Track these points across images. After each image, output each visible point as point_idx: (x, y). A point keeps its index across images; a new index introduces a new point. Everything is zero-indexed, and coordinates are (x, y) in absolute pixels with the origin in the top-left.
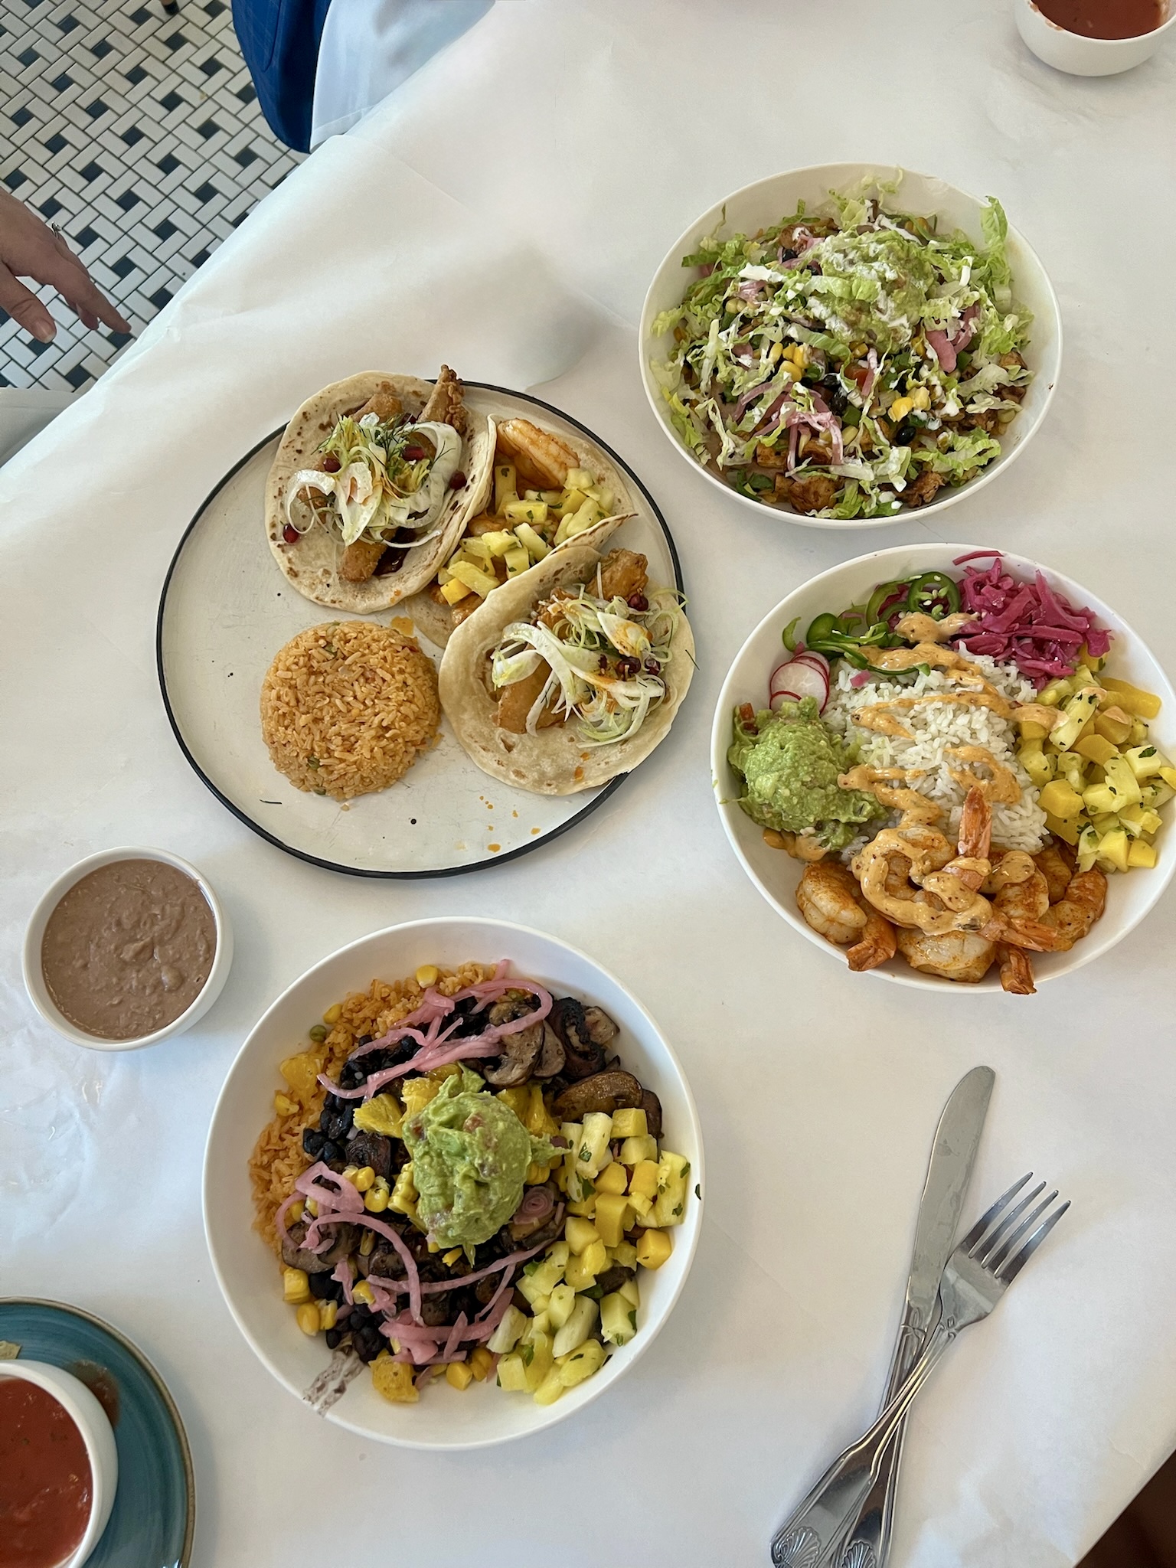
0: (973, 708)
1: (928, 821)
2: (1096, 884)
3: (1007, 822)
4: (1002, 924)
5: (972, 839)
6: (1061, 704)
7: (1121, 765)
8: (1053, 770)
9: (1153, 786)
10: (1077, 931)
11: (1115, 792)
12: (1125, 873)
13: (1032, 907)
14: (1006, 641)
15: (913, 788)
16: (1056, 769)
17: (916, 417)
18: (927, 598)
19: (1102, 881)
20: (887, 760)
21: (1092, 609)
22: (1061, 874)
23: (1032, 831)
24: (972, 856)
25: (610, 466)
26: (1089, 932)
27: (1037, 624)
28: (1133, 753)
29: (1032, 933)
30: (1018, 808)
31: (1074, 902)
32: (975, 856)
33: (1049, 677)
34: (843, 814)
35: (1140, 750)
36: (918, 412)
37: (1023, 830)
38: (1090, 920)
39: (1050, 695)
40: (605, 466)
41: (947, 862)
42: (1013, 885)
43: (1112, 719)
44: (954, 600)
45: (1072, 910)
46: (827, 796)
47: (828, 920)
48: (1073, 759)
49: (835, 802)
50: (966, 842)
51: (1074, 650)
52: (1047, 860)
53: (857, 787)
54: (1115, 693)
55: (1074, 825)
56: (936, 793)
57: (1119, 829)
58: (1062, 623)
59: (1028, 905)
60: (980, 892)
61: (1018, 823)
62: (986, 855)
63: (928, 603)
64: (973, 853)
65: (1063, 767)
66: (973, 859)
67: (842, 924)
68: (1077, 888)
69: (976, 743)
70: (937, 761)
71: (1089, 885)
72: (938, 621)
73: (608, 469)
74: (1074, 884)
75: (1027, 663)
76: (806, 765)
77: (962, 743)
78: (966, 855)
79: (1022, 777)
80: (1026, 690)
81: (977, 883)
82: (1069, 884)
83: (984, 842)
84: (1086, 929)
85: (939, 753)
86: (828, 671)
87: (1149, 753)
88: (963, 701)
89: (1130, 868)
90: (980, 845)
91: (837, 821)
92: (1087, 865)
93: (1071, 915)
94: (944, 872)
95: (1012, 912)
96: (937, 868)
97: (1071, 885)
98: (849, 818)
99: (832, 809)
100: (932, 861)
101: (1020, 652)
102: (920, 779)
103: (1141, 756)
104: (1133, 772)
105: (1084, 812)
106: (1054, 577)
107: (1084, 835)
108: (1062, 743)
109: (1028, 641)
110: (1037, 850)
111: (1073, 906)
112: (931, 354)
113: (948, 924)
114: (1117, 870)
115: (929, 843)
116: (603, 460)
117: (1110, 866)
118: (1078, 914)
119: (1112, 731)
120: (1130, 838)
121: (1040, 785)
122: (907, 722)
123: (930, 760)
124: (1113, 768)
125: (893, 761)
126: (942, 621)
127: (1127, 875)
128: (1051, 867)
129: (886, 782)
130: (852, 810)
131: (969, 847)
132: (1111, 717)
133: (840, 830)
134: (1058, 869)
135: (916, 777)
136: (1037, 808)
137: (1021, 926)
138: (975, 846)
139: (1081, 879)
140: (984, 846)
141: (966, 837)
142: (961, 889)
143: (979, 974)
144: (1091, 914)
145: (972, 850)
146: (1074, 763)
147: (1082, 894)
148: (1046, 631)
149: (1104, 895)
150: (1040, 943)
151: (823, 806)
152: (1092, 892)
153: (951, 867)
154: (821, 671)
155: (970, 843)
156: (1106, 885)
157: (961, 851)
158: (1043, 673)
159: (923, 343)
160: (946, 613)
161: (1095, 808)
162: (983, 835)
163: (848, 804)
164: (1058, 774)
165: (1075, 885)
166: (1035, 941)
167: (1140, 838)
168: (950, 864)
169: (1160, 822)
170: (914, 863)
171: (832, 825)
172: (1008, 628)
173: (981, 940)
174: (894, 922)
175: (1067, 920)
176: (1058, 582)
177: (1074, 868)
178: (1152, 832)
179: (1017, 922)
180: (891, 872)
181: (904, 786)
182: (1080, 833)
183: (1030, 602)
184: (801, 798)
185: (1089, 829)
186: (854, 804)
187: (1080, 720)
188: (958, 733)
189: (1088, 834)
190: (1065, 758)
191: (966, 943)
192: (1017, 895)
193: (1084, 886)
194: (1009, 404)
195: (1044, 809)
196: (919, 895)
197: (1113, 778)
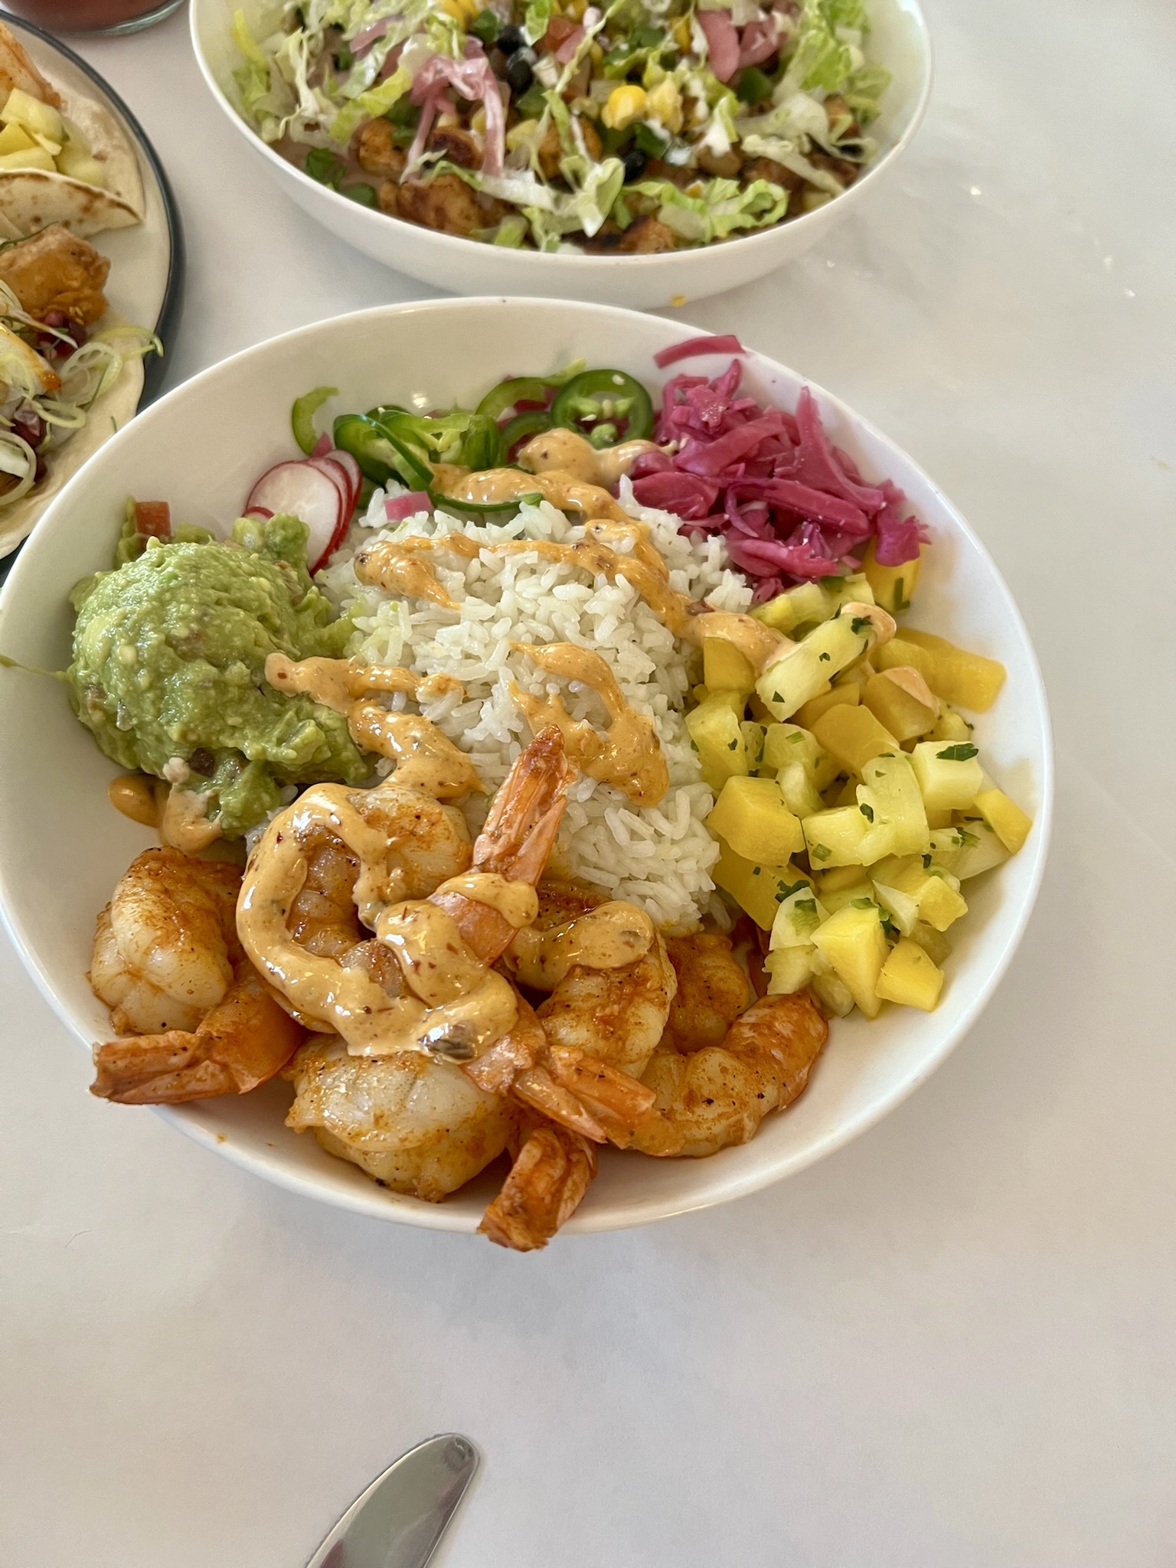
0: (601, 578)
1: (443, 792)
2: (801, 1032)
3: (622, 836)
4: (524, 1051)
5: (509, 834)
6: (798, 631)
7: (899, 772)
8: (752, 755)
9: (960, 830)
10: (724, 1122)
11: (871, 817)
12: (871, 1019)
13: (613, 1027)
14: (713, 495)
15: (429, 715)
16: (760, 758)
17: (648, 131)
18: (588, 407)
19: (815, 1027)
20: (394, 652)
21: (898, 484)
22: (723, 986)
23: (680, 877)
24: (496, 871)
25: (126, 145)
26: (756, 1133)
27: (783, 476)
28: (927, 751)
29: (592, 1091)
30: (655, 815)
31: (737, 1055)
32: (505, 873)
33: (788, 579)
34: (256, 739)
35: (943, 746)
36: (655, 124)
37: (654, 867)
38: (765, 1105)
39: (781, 605)
40: (115, 142)
41: (443, 879)
42: (589, 971)
43: (900, 688)
44: (641, 421)
45: (724, 1070)
46: (220, 685)
47: (128, 972)
48: (798, 737)
49: (246, 708)
50: (495, 837)
51: (847, 544)
52: (702, 951)
53: (307, 688)
54: (916, 648)
55: (770, 883)
56: (473, 735)
57: (867, 903)
58: (834, 487)
59: (605, 1021)
60: (496, 965)
61: (647, 848)
62: (532, 876)
63: (590, 418)
64: (505, 863)
65: (774, 755)
66: (497, 877)
67: (156, 989)
68: (754, 1026)
69: (589, 645)
70: (493, 662)
71: (783, 1027)
72: (598, 448)
73: (120, 147)
74: (749, 1018)
75: (748, 545)
76: (188, 601)
77: (559, 638)
78: (484, 868)
79: (680, 753)
80: (732, 588)
81: (497, 942)
82: (740, 1016)
83: (536, 843)
84: (749, 1125)
85: (501, 649)
86: (355, 486)
87: (962, 753)
88: (585, 559)
89: (887, 1006)
90: (522, 851)
91: (239, 755)
92: (787, 975)
93: (719, 1080)
94: (429, 902)
95: (563, 1033)
96: (417, 892)
97: (746, 1019)
98: (264, 750)
99: (230, 721)
100: (408, 873)
101: (738, 524)
102: (449, 699)
103: (942, 755)
104: (922, 790)
105: (800, 860)
106: (837, 412)
107: (788, 905)
108: (778, 698)
109: (758, 506)
110: (679, 924)
111: (729, 1062)
112: (700, 44)
113: (402, 1032)
114: (855, 1010)
115: (406, 823)
116: (117, 134)
117: (839, 996)
118: (738, 1084)
119: (895, 710)
120: (891, 932)
121: (715, 780)
122: (455, 580)
123: (478, 658)
124: (878, 774)
125: (409, 657)
126: (604, 451)
127: (875, 1024)
128: (706, 967)
129: (380, 695)
130: (276, 733)
131: (497, 850)
132: (897, 682)
133: (244, 777)
134: (720, 974)
135: (441, 689)
136: (699, 829)
137: (568, 1066)
138: (512, 850)
139: (767, 1011)
140: (532, 853)
141: (498, 827)
142: (450, 948)
143: (449, 1180)
144: (770, 1092)
145: (501, 857)
146: (798, 747)
147: (759, 1041)
148: (794, 493)
149: (815, 1058)
150: (602, 1121)
151: (207, 707)
152: (786, 1044)
153: (446, 893)
154: (342, 489)
155: (501, 841)
156: (825, 1040)
157: (478, 859)
158: (775, 570)
159: (688, 26)
160: (618, 438)
161: (825, 853)
162: (536, 830)
163: (275, 723)
164: (762, 769)
165: (752, 1020)
166: (593, 1114)
167: (913, 939)
168: (446, 885)
169: (963, 910)
170: (363, 868)
171: (230, 765)
172: (722, 469)
173: (463, 1086)
174: (287, 1009)
175: (707, 1091)
176: (844, 423)
177: (759, 981)
178: (942, 928)
179: (562, 1057)
180: (310, 884)
181: (413, 706)
182: (780, 899)
183: (776, 437)
184: (158, 676)
185: (804, 894)
186: (289, 724)
187: (825, 656)
188: (555, 619)
189: (798, 904)
190: (779, 734)
191: (419, 1082)
192: (589, 995)
193: (770, 1027)
194: (823, 177)
195: (718, 838)
196: (361, 949)
197: (875, 792)
